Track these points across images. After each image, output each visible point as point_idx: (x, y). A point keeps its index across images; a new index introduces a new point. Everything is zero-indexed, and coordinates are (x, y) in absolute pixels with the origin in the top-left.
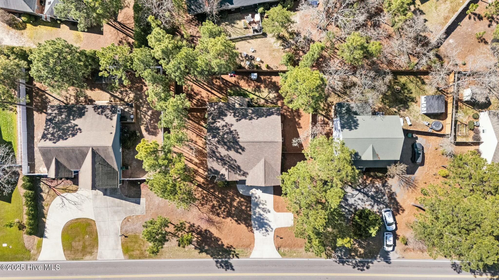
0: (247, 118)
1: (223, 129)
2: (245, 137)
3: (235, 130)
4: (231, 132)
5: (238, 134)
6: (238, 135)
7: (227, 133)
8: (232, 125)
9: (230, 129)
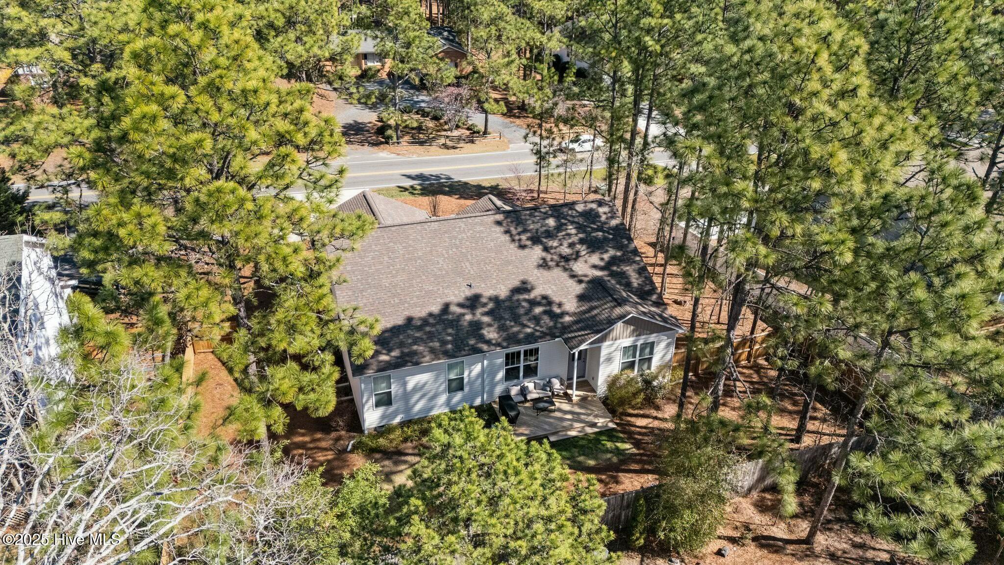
0: (491, 305)
1: (571, 245)
2: (478, 228)
3: (522, 247)
4: (536, 240)
5: (507, 238)
6: (507, 232)
7: (549, 234)
8: (544, 265)
9: (546, 249)
